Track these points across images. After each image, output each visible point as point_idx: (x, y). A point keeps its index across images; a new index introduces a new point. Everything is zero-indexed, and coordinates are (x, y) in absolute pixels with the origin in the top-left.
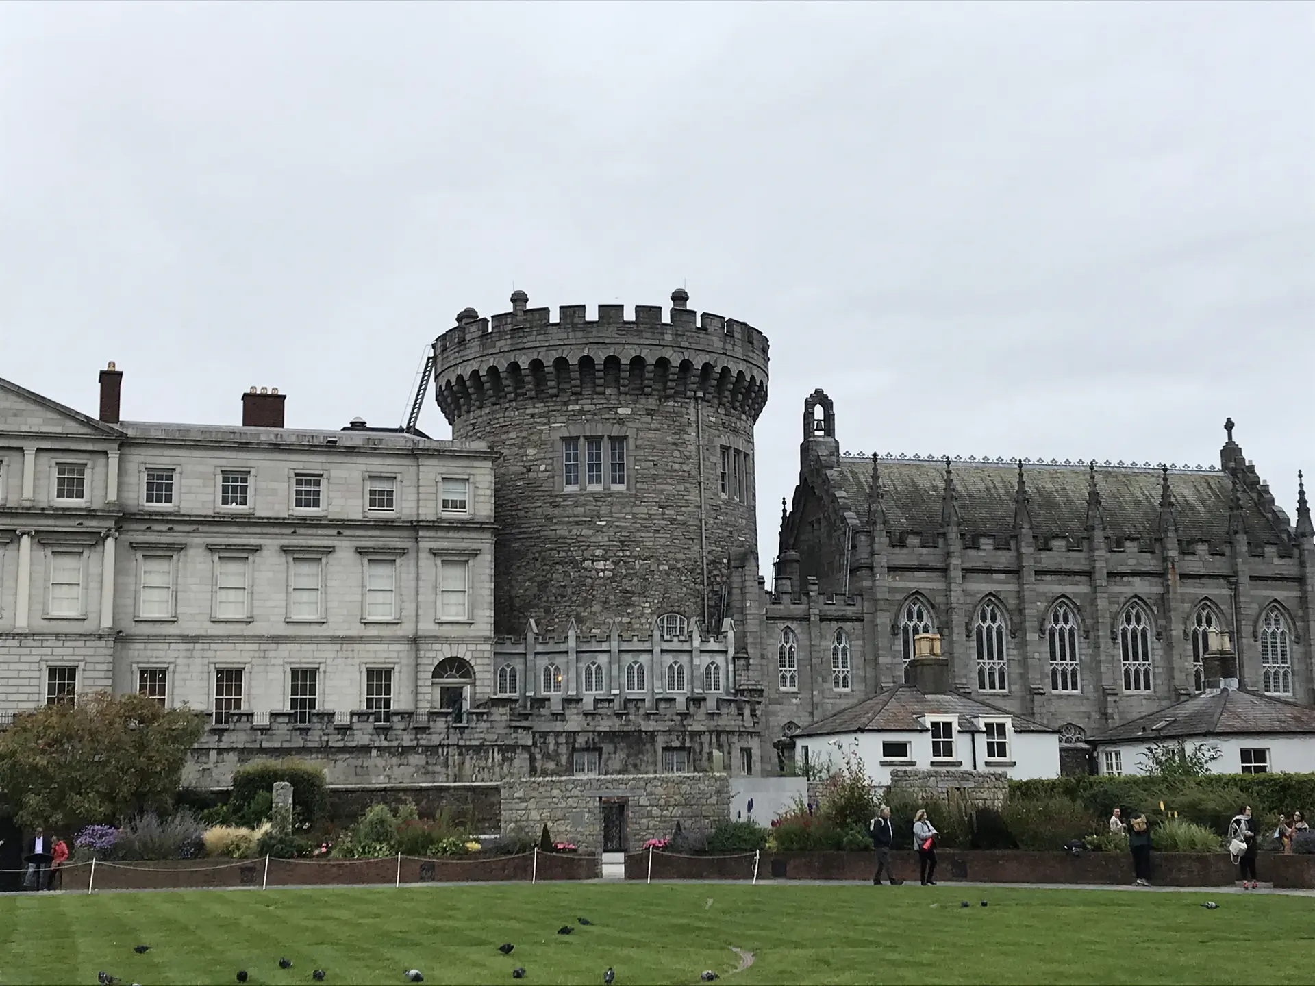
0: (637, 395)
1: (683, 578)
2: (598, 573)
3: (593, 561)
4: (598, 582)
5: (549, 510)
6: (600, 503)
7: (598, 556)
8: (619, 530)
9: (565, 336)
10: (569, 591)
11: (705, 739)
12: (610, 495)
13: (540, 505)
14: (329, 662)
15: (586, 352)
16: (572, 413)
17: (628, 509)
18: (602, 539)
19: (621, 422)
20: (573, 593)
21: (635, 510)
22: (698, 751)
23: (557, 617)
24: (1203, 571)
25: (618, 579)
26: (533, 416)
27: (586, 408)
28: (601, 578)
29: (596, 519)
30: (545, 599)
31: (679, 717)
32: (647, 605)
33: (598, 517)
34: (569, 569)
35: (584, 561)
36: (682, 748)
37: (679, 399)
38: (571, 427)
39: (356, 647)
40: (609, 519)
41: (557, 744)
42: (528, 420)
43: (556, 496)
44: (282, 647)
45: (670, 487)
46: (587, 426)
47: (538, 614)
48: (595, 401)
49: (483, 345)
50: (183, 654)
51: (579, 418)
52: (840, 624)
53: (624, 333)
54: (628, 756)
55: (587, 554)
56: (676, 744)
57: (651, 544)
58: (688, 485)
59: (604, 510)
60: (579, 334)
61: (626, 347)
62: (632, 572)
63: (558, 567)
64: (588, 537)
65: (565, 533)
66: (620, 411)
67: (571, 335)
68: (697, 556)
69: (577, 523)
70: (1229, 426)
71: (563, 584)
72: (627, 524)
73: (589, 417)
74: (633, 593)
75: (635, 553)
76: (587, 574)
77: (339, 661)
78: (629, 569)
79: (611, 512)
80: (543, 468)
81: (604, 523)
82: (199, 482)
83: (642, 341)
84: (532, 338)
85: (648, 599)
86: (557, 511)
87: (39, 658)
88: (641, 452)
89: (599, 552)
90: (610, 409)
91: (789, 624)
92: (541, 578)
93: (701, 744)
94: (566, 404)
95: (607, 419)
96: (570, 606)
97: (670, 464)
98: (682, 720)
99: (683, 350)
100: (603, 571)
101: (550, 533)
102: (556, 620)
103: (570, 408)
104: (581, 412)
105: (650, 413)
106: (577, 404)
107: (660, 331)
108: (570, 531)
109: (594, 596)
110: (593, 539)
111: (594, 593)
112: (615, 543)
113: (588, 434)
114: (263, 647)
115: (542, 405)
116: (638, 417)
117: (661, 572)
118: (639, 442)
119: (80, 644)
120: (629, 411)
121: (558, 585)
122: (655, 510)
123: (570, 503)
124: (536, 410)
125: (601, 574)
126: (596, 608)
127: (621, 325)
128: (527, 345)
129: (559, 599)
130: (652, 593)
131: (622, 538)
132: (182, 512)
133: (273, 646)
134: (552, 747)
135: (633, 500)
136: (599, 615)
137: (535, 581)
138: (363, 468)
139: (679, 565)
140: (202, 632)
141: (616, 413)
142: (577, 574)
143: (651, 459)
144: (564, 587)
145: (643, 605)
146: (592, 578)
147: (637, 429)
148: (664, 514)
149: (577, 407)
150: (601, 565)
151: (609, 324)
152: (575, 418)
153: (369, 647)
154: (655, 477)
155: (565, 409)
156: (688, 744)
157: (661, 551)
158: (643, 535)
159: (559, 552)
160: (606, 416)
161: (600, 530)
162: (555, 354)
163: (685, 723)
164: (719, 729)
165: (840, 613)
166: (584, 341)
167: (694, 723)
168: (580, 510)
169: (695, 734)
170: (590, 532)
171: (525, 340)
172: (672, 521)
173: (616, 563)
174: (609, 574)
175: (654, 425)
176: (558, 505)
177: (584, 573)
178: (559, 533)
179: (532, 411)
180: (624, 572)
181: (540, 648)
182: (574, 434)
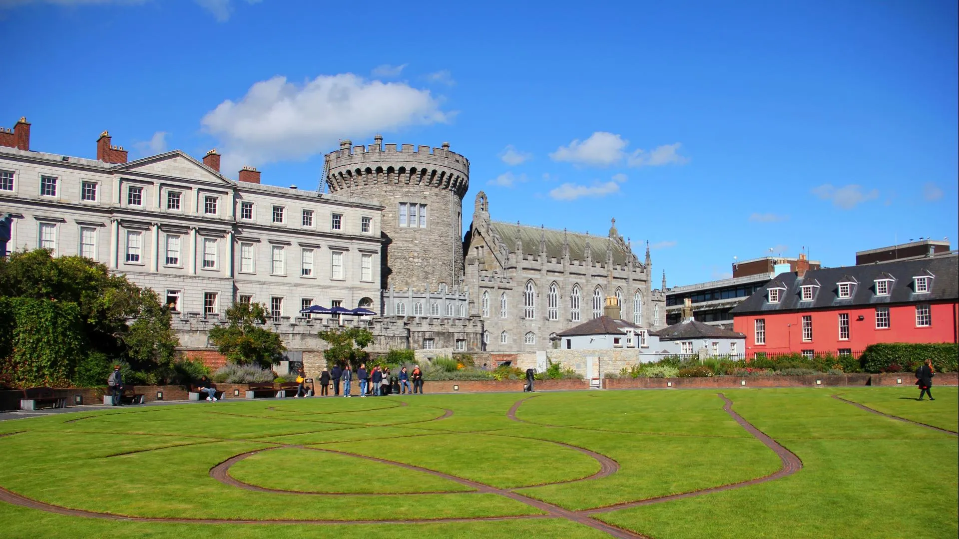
0: (432, 187)
1: (447, 268)
2: (415, 263)
3: (413, 258)
4: (416, 267)
5: (393, 234)
6: (416, 233)
7: (415, 256)
8: (423, 245)
9: (405, 157)
11: (472, 336)
12: (420, 230)
13: (389, 232)
14: (317, 296)
15: (413, 166)
16: (404, 192)
17: (427, 237)
18: (417, 249)
19: (425, 198)
20: (405, 272)
21: (431, 237)
22: (469, 341)
24: (618, 276)
25: (423, 267)
26: (386, 191)
27: (411, 190)
29: (415, 240)
31: (463, 327)
32: (434, 279)
34: (403, 261)
35: (409, 258)
36: (464, 339)
37: (446, 190)
38: (403, 198)
39: (328, 290)
40: (420, 240)
41: (418, 336)
42: (383, 193)
43: (397, 229)
44: (299, 289)
45: (442, 228)
46: (411, 198)
48: (415, 188)
49: (364, 157)
50: (258, 290)
51: (407, 194)
52: (504, 291)
53: (428, 158)
54: (444, 342)
55: (411, 255)
56: (462, 337)
57: (436, 252)
58: (449, 228)
59: (418, 236)
60: (411, 157)
61: (430, 165)
62: (429, 264)
63: (398, 260)
64: (411, 247)
65: (401, 245)
66: (425, 193)
67: (408, 157)
68: (451, 259)
69: (406, 241)
70: (613, 221)
71: (400, 267)
72: (427, 243)
73: (412, 194)
74: (429, 273)
75: (430, 256)
76: (411, 264)
77: (321, 296)
78: (428, 262)
79: (420, 237)
80: (391, 215)
81: (417, 242)
82: (264, 210)
83: (437, 163)
84: (388, 157)
85: (435, 276)
86: (397, 235)
87: (201, 288)
88: (433, 212)
89: (416, 254)
90: (421, 192)
91: (487, 289)
93: (470, 338)
94: (402, 187)
96: (403, 278)
97: (443, 218)
99: (450, 169)
103: (404, 190)
104: (408, 192)
105: (436, 195)
106: (407, 188)
108: (403, 244)
109: (413, 274)
110: (413, 249)
111: (414, 272)
112: (422, 251)
113: (411, 202)
114: (291, 288)
115: (390, 187)
116: (432, 196)
117: (439, 265)
118: (432, 208)
119: (218, 282)
120: (428, 193)
121: (398, 268)
122: (437, 237)
123: (403, 232)
124: (388, 189)
125: (417, 264)
126: (414, 279)
127: (427, 155)
128: (386, 160)
129: (398, 274)
130: (436, 274)
131: (425, 249)
132: (256, 223)
133: (294, 288)
134: (416, 338)
135: (429, 232)
136: (415, 282)
138: (330, 209)
139: (446, 262)
140: (266, 279)
141: (423, 194)
142: (406, 264)
143: (436, 215)
144: (401, 269)
146: (413, 266)
147: (431, 202)
148: (440, 240)
149: (407, 190)
150: (416, 260)
151: (424, 154)
152: (405, 194)
153: (333, 290)
154: (438, 223)
155: (401, 189)
156: (466, 338)
157: (439, 256)
158: (433, 248)
159: (398, 253)
160: (419, 195)
161: (416, 245)
162: (401, 165)
163: (465, 329)
165: (504, 286)
166: (413, 160)
167: (468, 329)
168: (407, 235)
169: (467, 334)
170: (412, 245)
171: (385, 157)
172: (443, 243)
173: (423, 260)
174: (419, 264)
175: (438, 201)
176: (397, 233)
177: (409, 263)
178: (398, 245)
179: (385, 189)
180: (426, 264)
181: (396, 295)
182: (405, 201)
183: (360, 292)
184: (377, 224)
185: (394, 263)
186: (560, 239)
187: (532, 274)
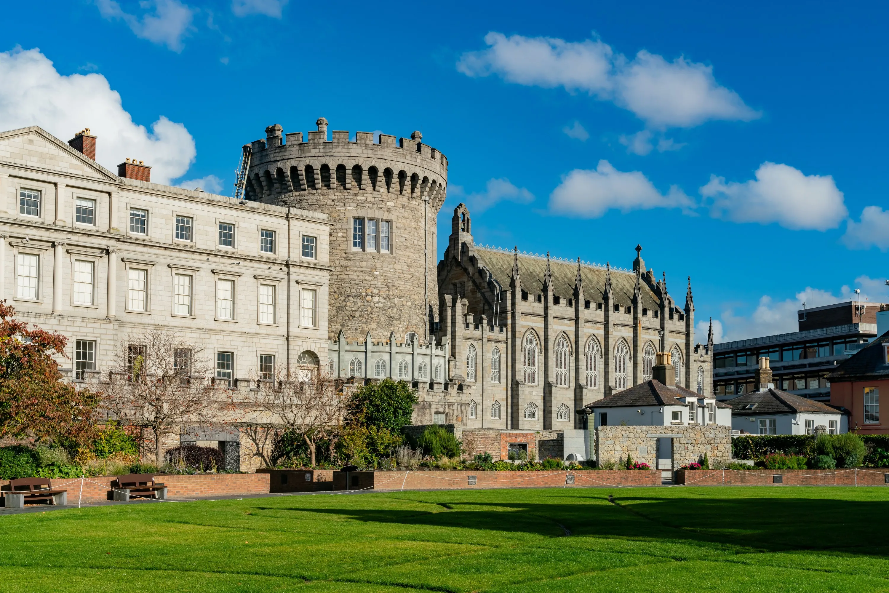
0: (398, 195)
1: (417, 311)
2: (375, 304)
3: (372, 296)
4: (375, 310)
5: (344, 262)
6: (376, 261)
7: (374, 294)
8: (386, 278)
9: (360, 151)
10: (357, 314)
11: (455, 407)
12: (382, 256)
13: (338, 258)
14: (240, 348)
15: (373, 163)
16: (360, 201)
17: (391, 266)
18: (377, 283)
19: (388, 210)
20: (360, 316)
21: (396, 267)
22: (451, 414)
23: (349, 330)
24: (649, 326)
25: (386, 308)
26: (333, 200)
27: (369, 199)
28: (377, 307)
29: (374, 270)
30: (341, 318)
31: (443, 394)
32: (401, 326)
33: (375, 269)
34: (357, 300)
35: (366, 296)
36: (444, 413)
37: (418, 200)
38: (359, 210)
39: (255, 340)
40: (381, 271)
42: (330, 203)
43: (349, 253)
44: (213, 337)
45: (412, 254)
46: (369, 211)
47: (336, 327)
48: (374, 196)
49: (302, 150)
51: (364, 205)
52: (497, 344)
53: (396, 154)
54: (418, 416)
55: (369, 291)
56: (441, 410)
57: (403, 288)
58: (420, 254)
59: (379, 265)
60: (370, 151)
61: (397, 163)
62: (393, 305)
63: (351, 298)
64: (369, 281)
65: (356, 278)
66: (388, 203)
67: (365, 151)
68: (424, 298)
69: (363, 272)
71: (353, 309)
72: (391, 275)
73: (371, 205)
74: (394, 318)
75: (395, 294)
76: (369, 304)
77: (245, 349)
78: (391, 303)
79: (382, 267)
80: (340, 234)
81: (378, 273)
82: (163, 221)
83: (405, 161)
84: (337, 150)
85: (402, 323)
86: (350, 263)
87: (71, 333)
88: (399, 231)
89: (376, 291)
90: (383, 201)
91: (472, 342)
92: (337, 305)
93: (453, 410)
94: (356, 195)
95: (381, 208)
96: (358, 323)
97: (413, 240)
98: (445, 396)
99: (425, 170)
100: (377, 303)
101: (345, 276)
102: (349, 332)
103: (359, 198)
104: (366, 201)
105: (404, 207)
106: (363, 196)
107: (414, 156)
108: (358, 276)
109: (372, 318)
110: (372, 283)
111: (373, 316)
112: (384, 286)
113: (370, 216)
114: (202, 336)
115: (340, 194)
116: (398, 209)
117: (407, 306)
118: (399, 225)
119: (97, 325)
120: (393, 204)
121: (350, 309)
122: (405, 268)
123: (357, 258)
124: (336, 197)
125: (376, 305)
126: (374, 326)
127: (394, 149)
128: (335, 154)
129: (351, 318)
131: (389, 284)
132: (153, 240)
133: (207, 336)
135: (394, 260)
136: (374, 330)
137: (334, 306)
138: (258, 223)
139: (416, 303)
140: (166, 324)
141: (386, 205)
142: (362, 304)
143: (404, 236)
144: (354, 311)
145: (399, 326)
146: (371, 307)
147: (397, 216)
148: (409, 270)
149: (363, 198)
150: (376, 299)
151: (387, 147)
152: (362, 205)
153: (262, 341)
154: (406, 247)
155: (355, 198)
156: (447, 411)
157: (408, 293)
158: (399, 282)
159: (351, 289)
160: (380, 206)
161: (376, 277)
162: (355, 163)
163: (446, 397)
164: (463, 402)
165: (496, 338)
166: (373, 156)
167: (451, 398)
168: (364, 264)
169: (450, 405)
170: (370, 278)
171: (334, 151)
172: (413, 275)
173: (385, 299)
174: (381, 305)
175: (406, 215)
176: (351, 260)
177: (366, 304)
178: (351, 277)
179: (333, 197)
180: (389, 305)
181: (348, 348)
182: (361, 215)
183: (300, 343)
184: (324, 246)
185: (344, 303)
186: (568, 273)
187: (533, 321)
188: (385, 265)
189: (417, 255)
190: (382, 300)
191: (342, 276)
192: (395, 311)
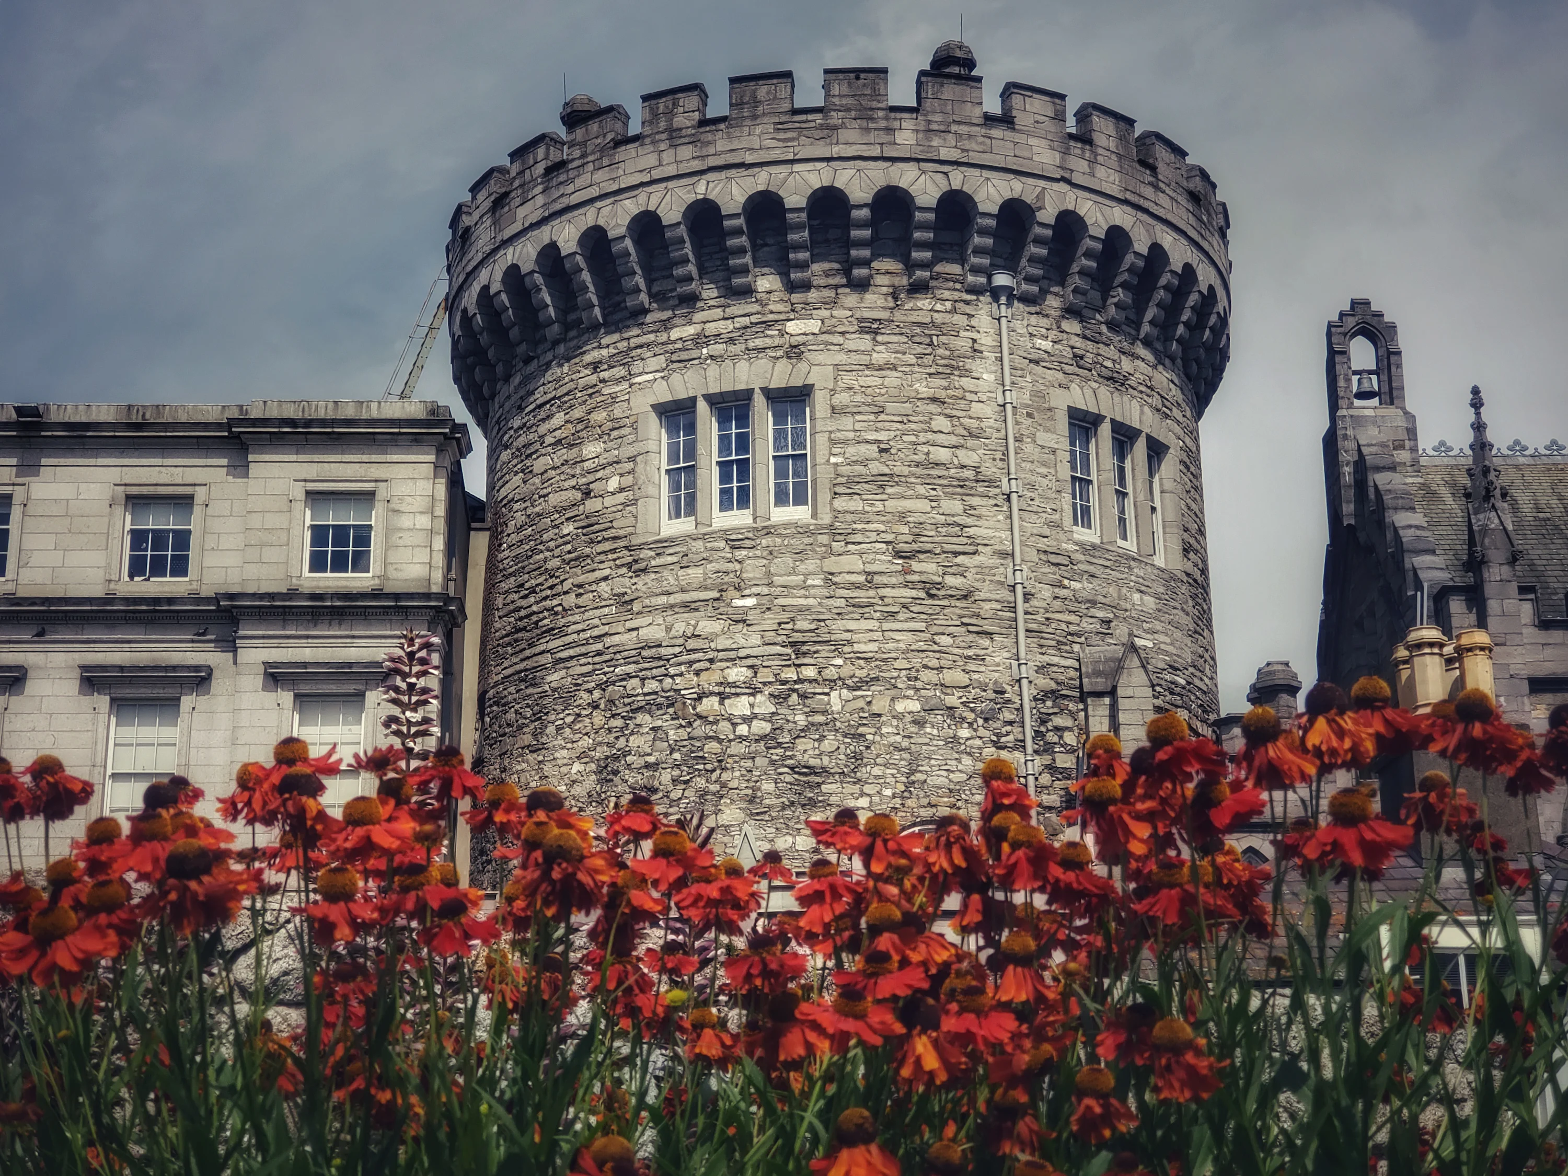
0: (837, 287)
1: (965, 733)
2: (734, 725)
3: (723, 697)
4: (737, 749)
5: (623, 583)
6: (742, 554)
7: (734, 685)
8: (785, 617)
10: (666, 777)
12: (768, 531)
13: (607, 572)
15: (701, 188)
16: (679, 345)
17: (811, 565)
18: (746, 640)
19: (795, 353)
20: (675, 781)
21: (831, 564)
25: (785, 738)
26: (595, 366)
27: (711, 328)
28: (742, 738)
29: (732, 593)
33: (738, 589)
34: (665, 720)
35: (699, 698)
37: (947, 294)
38: (676, 378)
40: (765, 590)
42: (586, 378)
43: (640, 547)
45: (924, 505)
46: (714, 371)
48: (731, 311)
51: (695, 353)
53: (789, 135)
55: (709, 680)
57: (873, 647)
58: (975, 501)
59: (753, 570)
60: (686, 152)
61: (797, 167)
62: (820, 718)
63: (642, 718)
64: (710, 638)
65: (660, 634)
66: (791, 327)
67: (668, 156)
68: (1005, 678)
69: (688, 607)
71: (651, 759)
72: (811, 601)
73: (718, 349)
75: (831, 673)
76: (708, 730)
78: (814, 712)
79: (769, 574)
80: (613, 484)
81: (750, 602)
83: (836, 151)
84: (579, 182)
85: (868, 789)
86: (644, 583)
88: (847, 422)
89: (737, 674)
90: (768, 324)
92: (606, 751)
94: (666, 325)
95: (760, 350)
97: (925, 449)
99: (945, 168)
100: (748, 720)
101: (627, 636)
103: (675, 334)
104: (700, 340)
105: (870, 328)
106: (690, 323)
107: (883, 124)
108: (668, 629)
109: (724, 785)
110: (722, 643)
111: (726, 776)
112: (778, 649)
113: (714, 389)
115: (616, 337)
116: (838, 339)
117: (899, 717)
118: (842, 398)
120: (813, 325)
121: (641, 762)
122: (883, 562)
123: (670, 559)
124: (604, 352)
125: (743, 729)
127: (784, 118)
128: (575, 199)
130: (877, 771)
131: (798, 637)
135: (824, 539)
137: (592, 759)
139: (953, 700)
141: (782, 333)
142: (683, 734)
143: (871, 436)
146: (720, 741)
147: (837, 368)
148: (908, 571)
149: (691, 330)
150: (740, 706)
151: (755, 117)
152: (684, 355)
154: (882, 482)
155: (663, 337)
157: (901, 664)
158: (852, 625)
159: (643, 680)
160: (759, 342)
161: (740, 620)
162: (631, 207)
166: (696, 165)
168: (696, 574)
170: (718, 626)
171: (570, 188)
172: (931, 589)
173: (779, 699)
174: (762, 728)
175: (881, 356)
177: (700, 729)
178: (646, 635)
179: (596, 356)
180: (801, 720)
182: (682, 394)
184: (405, 521)
185: (622, 743)
188: (783, 562)
189: (955, 506)
190: (764, 705)
191: (616, 639)
192: (828, 744)
